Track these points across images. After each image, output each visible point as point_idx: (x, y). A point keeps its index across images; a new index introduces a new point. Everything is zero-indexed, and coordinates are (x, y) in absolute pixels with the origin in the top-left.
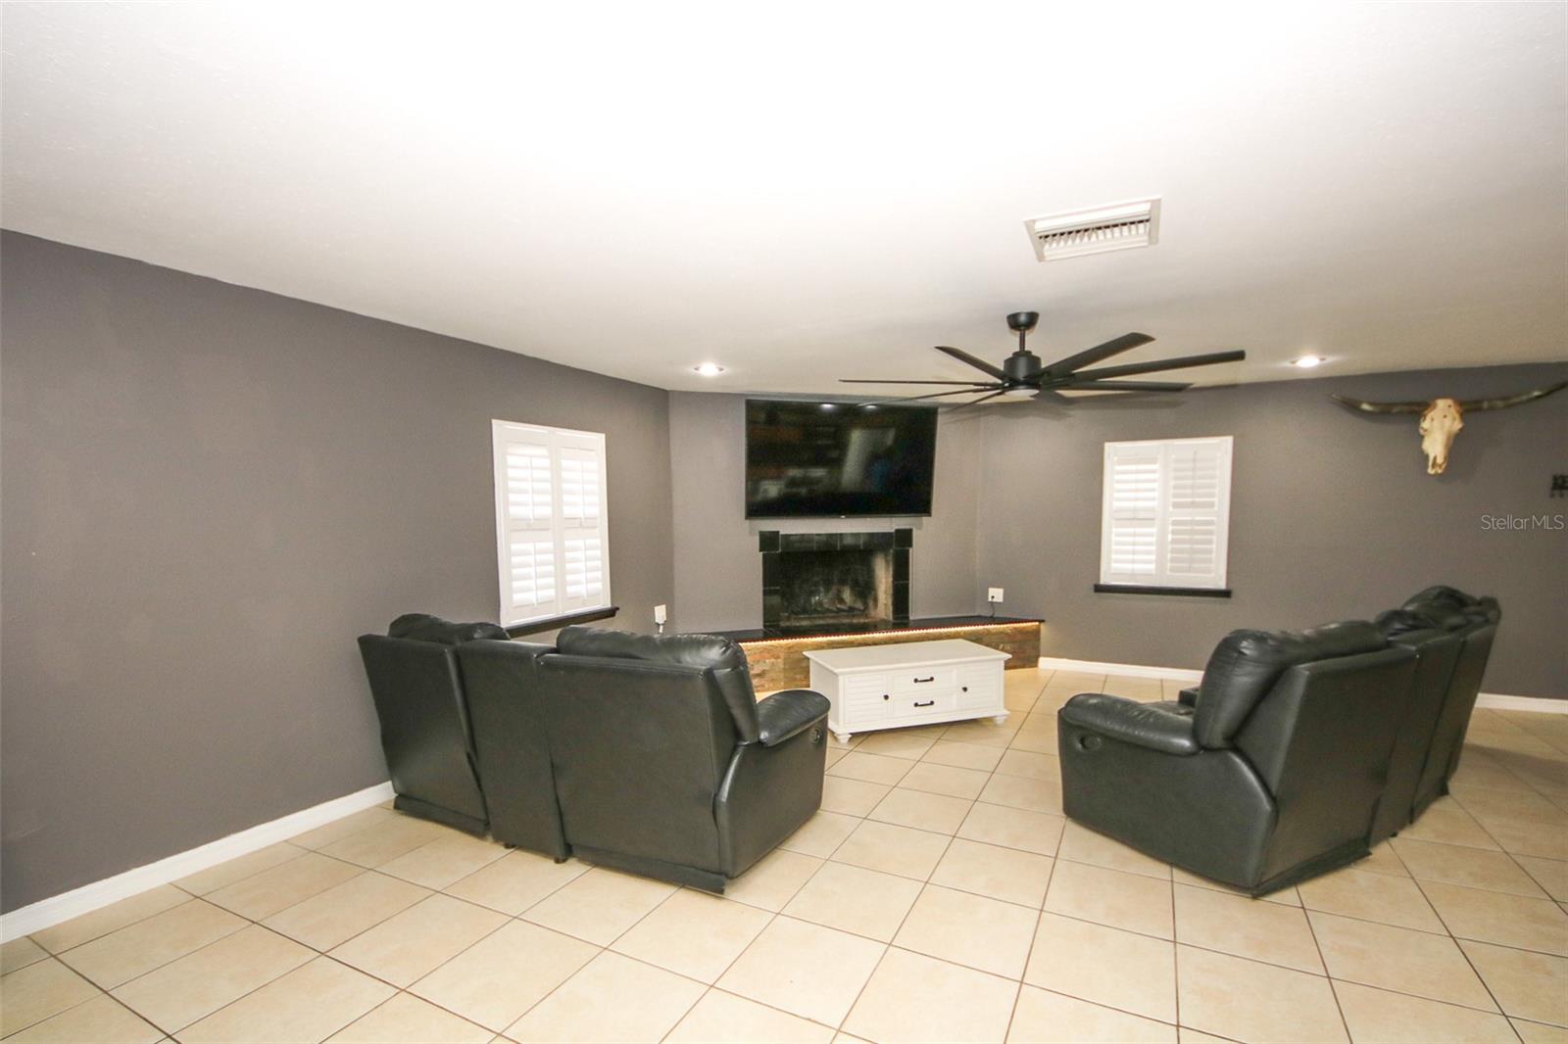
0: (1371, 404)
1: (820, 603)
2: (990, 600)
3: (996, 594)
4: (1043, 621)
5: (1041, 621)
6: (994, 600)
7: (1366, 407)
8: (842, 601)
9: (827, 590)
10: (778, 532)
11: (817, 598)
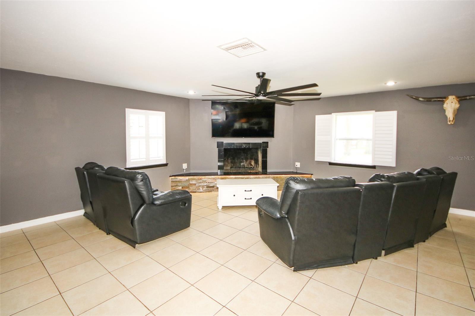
0: (423, 98)
1: (244, 165)
2: (296, 166)
3: (298, 165)
4: (313, 174)
5: (311, 174)
6: (297, 166)
7: (421, 99)
8: (251, 165)
9: (246, 161)
10: (223, 142)
11: (243, 164)
